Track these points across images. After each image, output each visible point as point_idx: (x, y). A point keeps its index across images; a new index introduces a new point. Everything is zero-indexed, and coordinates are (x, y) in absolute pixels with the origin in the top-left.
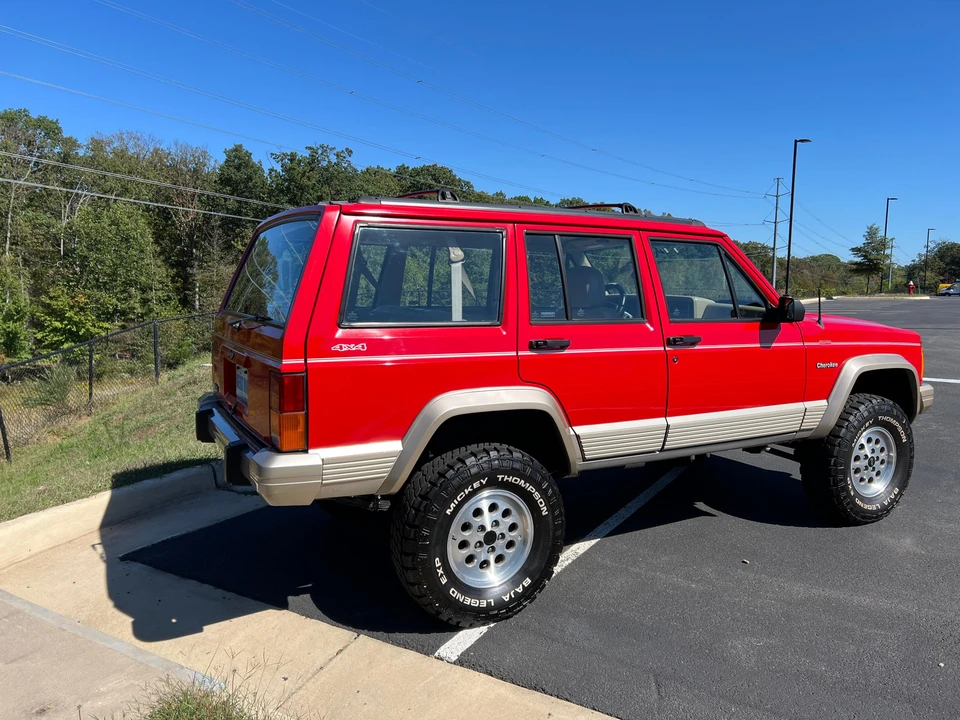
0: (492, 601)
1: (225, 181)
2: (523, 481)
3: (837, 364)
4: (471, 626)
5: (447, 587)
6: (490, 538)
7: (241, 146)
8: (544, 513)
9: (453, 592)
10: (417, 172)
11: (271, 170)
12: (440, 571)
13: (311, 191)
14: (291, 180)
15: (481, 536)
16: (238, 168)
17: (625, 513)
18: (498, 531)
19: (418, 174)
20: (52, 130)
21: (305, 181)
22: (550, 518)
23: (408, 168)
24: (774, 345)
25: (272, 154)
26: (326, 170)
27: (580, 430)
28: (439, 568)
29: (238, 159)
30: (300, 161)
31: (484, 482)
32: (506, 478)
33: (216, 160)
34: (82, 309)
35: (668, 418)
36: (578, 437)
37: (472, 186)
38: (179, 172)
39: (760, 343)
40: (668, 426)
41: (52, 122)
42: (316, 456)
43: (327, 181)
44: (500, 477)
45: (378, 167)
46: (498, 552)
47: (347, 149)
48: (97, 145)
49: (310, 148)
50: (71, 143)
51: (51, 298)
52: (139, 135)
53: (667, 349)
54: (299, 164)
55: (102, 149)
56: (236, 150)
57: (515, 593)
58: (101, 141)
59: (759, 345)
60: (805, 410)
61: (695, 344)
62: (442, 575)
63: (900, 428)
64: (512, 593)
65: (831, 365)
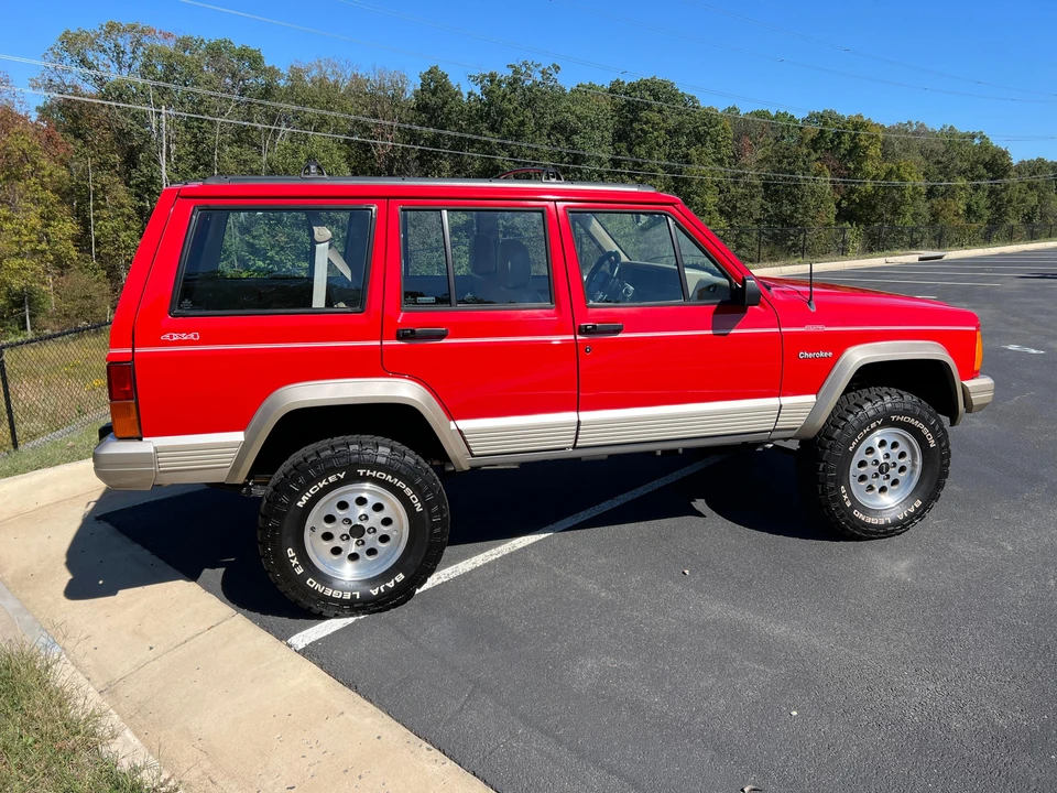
0: (358, 594)
1: (422, 107)
2: (389, 477)
3: (830, 354)
4: (337, 616)
5: (304, 577)
6: (357, 532)
7: (436, 68)
8: (418, 510)
9: (311, 583)
10: (634, 88)
11: (470, 94)
12: (294, 562)
13: (513, 115)
14: (491, 105)
15: (346, 529)
16: (434, 93)
17: (606, 506)
18: (366, 525)
19: (634, 90)
20: (255, 61)
21: (506, 105)
22: (426, 514)
23: (623, 83)
24: (733, 331)
25: (470, 76)
26: (530, 90)
27: (464, 424)
28: (293, 558)
29: (435, 84)
30: (500, 81)
31: (342, 476)
32: (368, 473)
33: (413, 85)
34: (282, 248)
35: (580, 413)
36: (460, 431)
37: (697, 101)
38: (374, 101)
39: (713, 329)
40: (579, 422)
41: (255, 51)
42: (149, 445)
43: (530, 103)
44: (361, 472)
45: (590, 83)
46: (368, 546)
47: (554, 65)
48: (297, 74)
49: (512, 66)
50: (273, 72)
51: (254, 237)
52: (336, 61)
53: (579, 337)
54: (499, 86)
55: (300, 78)
56: (430, 72)
57: (386, 588)
58: (300, 70)
59: (711, 332)
60: (781, 406)
61: (617, 332)
62: (296, 565)
63: (925, 431)
64: (382, 588)
65: (822, 354)
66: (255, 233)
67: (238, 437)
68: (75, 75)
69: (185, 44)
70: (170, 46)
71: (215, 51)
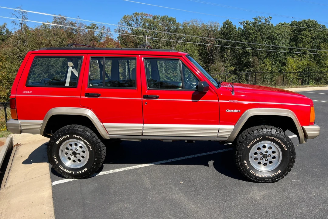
0: (73, 172)
1: (223, 33)
2: (82, 138)
3: (240, 111)
5: (58, 165)
6: (74, 153)
7: (228, 20)
8: (91, 149)
9: (60, 167)
10: (300, 23)
11: (239, 28)
12: (56, 160)
13: (253, 34)
14: (245, 31)
15: (71, 152)
16: (227, 28)
18: (77, 152)
19: (300, 24)
20: (173, 20)
21: (251, 31)
22: (93, 151)
23: (296, 22)
25: (240, 22)
26: (260, 25)
27: (105, 124)
29: (228, 26)
30: (250, 24)
32: (76, 136)
33: (221, 26)
34: (175, 77)
35: (144, 124)
36: (104, 126)
37: (325, 27)
38: (208, 31)
39: (192, 99)
40: (143, 127)
41: (174, 18)
43: (260, 30)
44: (74, 136)
45: (284, 22)
46: (78, 158)
47: (269, 17)
48: (185, 25)
49: (254, 18)
50: (178, 25)
51: (168, 74)
52: (197, 20)
53: (143, 99)
54: (249, 25)
55: (186, 26)
56: (226, 22)
57: (81, 172)
58: (186, 23)
59: (191, 100)
60: (219, 128)
61: (157, 98)
62: (56, 161)
63: (282, 144)
64: (80, 172)
65: (236, 111)
66: (168, 73)
67: (41, 121)
68: (126, 28)
69: (155, 18)
70: (151, 18)
71: (163, 19)
